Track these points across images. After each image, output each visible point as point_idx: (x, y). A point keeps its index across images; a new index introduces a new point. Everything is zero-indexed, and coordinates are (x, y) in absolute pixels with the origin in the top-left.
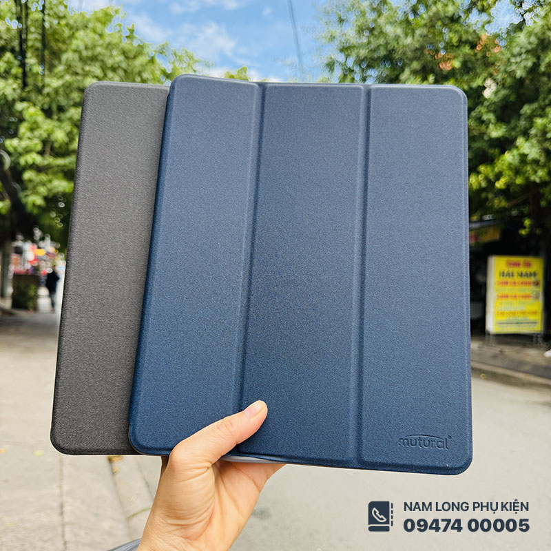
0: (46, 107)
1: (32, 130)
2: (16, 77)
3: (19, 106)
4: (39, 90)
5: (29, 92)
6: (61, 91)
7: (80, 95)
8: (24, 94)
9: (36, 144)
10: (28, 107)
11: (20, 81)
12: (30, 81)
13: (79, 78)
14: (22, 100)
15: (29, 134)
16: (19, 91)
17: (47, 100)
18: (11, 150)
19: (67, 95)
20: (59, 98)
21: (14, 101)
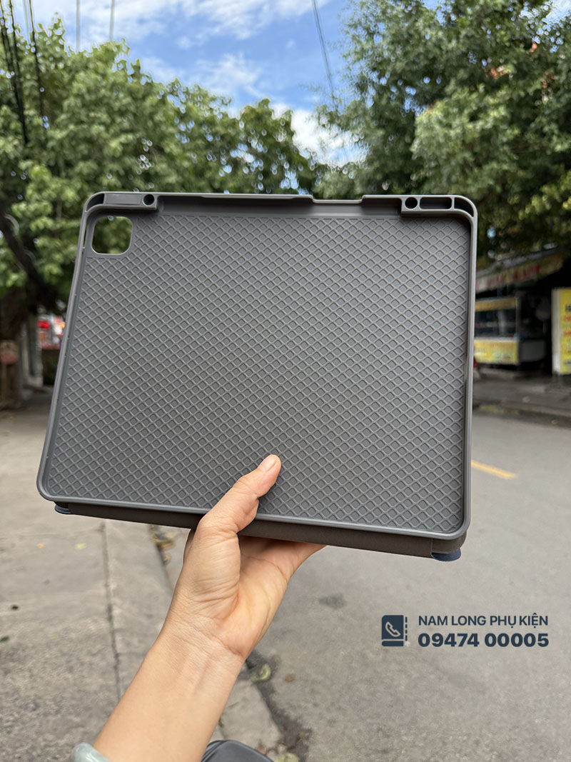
0: (52, 163)
1: (39, 191)
2: (16, 133)
3: (24, 165)
4: (43, 145)
5: (32, 148)
6: (66, 143)
7: (87, 146)
8: (27, 151)
9: (45, 206)
10: (33, 166)
11: (20, 137)
12: (32, 136)
13: (85, 126)
14: (26, 158)
15: (36, 196)
16: (21, 148)
17: (52, 155)
18: (19, 215)
19: (74, 148)
20: (64, 151)
21: (17, 159)
